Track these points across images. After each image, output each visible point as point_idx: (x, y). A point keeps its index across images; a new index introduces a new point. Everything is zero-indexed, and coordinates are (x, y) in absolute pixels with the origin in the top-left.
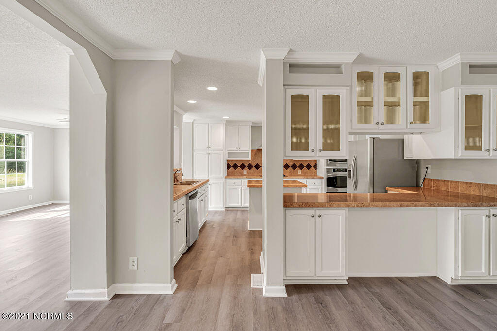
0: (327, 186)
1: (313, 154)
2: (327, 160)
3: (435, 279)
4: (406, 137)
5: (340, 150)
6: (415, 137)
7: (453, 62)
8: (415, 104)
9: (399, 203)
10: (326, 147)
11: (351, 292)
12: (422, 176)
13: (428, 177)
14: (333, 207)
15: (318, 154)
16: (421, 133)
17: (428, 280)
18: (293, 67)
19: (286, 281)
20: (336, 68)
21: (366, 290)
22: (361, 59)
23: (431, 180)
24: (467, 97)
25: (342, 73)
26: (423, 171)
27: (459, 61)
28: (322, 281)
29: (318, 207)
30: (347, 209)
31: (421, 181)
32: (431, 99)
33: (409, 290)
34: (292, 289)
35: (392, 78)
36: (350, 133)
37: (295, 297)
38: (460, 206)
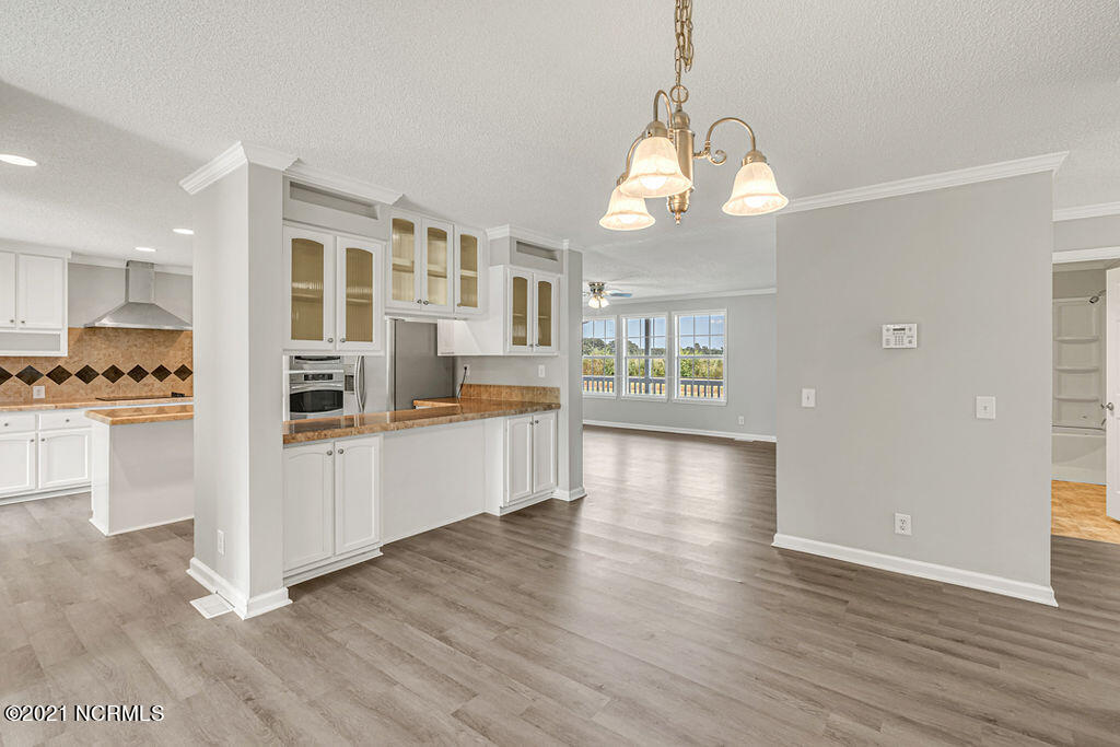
0: (291, 411)
1: (330, 346)
2: (291, 357)
3: (484, 515)
4: (440, 322)
5: (371, 341)
6: (459, 325)
7: (501, 232)
8: (463, 278)
9: (449, 417)
10: (351, 336)
11: (390, 562)
12: (460, 381)
13: (467, 382)
14: (363, 433)
15: (339, 346)
16: (465, 319)
17: (479, 519)
18: (297, 188)
19: (288, 581)
20: (367, 208)
21: (409, 552)
22: (403, 202)
23: (471, 385)
24: (514, 278)
25: (376, 218)
26: (460, 373)
27: (508, 234)
28: (347, 561)
29: (340, 436)
30: (382, 435)
31: (458, 389)
32: (480, 274)
33: (460, 535)
34: (296, 591)
35: (437, 235)
36: (386, 314)
37: (306, 599)
38: (509, 414)
